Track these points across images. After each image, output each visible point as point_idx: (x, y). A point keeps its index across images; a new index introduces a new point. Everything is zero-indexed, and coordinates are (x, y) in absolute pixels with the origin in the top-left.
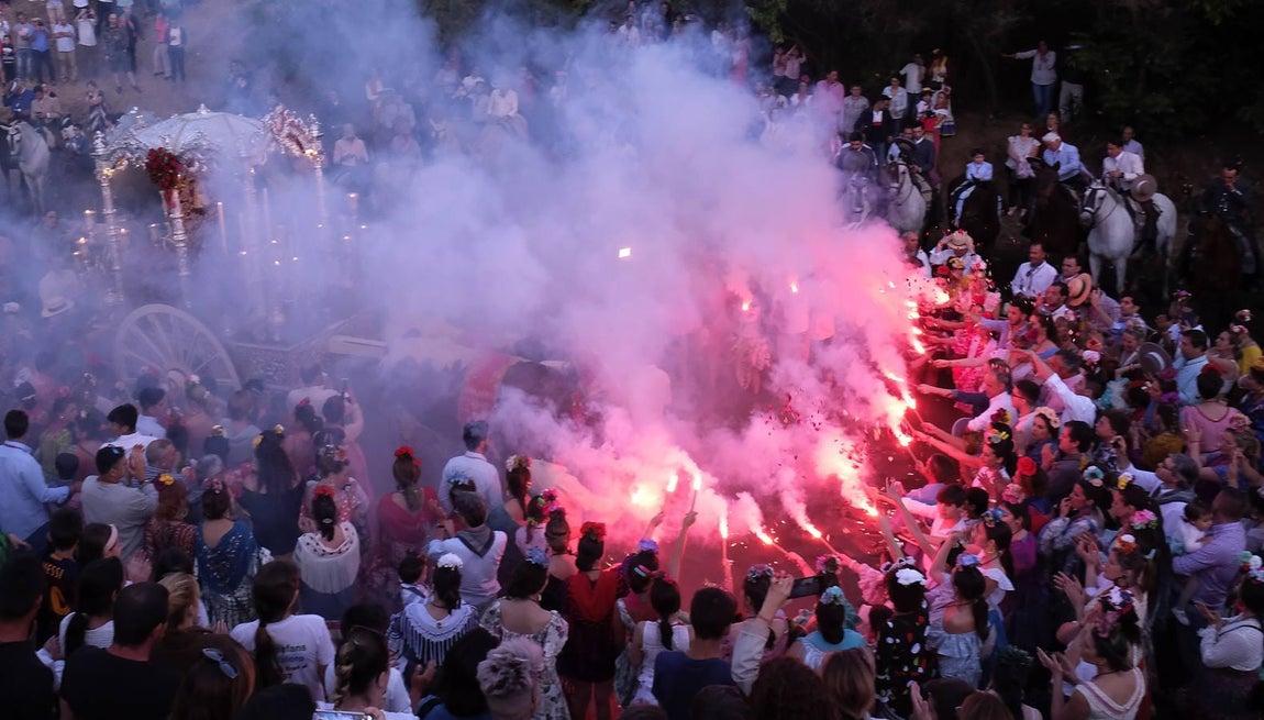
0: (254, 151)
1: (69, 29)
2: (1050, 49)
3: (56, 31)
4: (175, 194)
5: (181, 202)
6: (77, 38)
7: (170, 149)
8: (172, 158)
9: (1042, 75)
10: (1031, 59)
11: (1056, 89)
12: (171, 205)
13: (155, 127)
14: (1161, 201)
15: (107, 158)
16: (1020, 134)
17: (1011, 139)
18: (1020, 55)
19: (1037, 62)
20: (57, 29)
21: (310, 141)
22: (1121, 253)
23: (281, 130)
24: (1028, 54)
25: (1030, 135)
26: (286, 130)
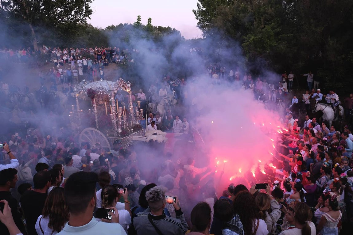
0: (114, 89)
1: (76, 71)
2: (312, 73)
3: (73, 71)
4: (94, 100)
5: (96, 103)
6: (78, 73)
7: (93, 89)
8: (93, 91)
9: (310, 80)
10: (307, 76)
11: (313, 83)
12: (93, 103)
13: (89, 84)
14: (341, 107)
15: (77, 92)
16: (306, 93)
17: (303, 95)
18: (305, 75)
19: (308, 77)
20: (74, 71)
21: (128, 88)
22: (331, 120)
23: (121, 84)
24: (307, 75)
25: (308, 94)
26: (122, 84)
